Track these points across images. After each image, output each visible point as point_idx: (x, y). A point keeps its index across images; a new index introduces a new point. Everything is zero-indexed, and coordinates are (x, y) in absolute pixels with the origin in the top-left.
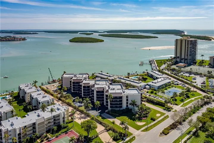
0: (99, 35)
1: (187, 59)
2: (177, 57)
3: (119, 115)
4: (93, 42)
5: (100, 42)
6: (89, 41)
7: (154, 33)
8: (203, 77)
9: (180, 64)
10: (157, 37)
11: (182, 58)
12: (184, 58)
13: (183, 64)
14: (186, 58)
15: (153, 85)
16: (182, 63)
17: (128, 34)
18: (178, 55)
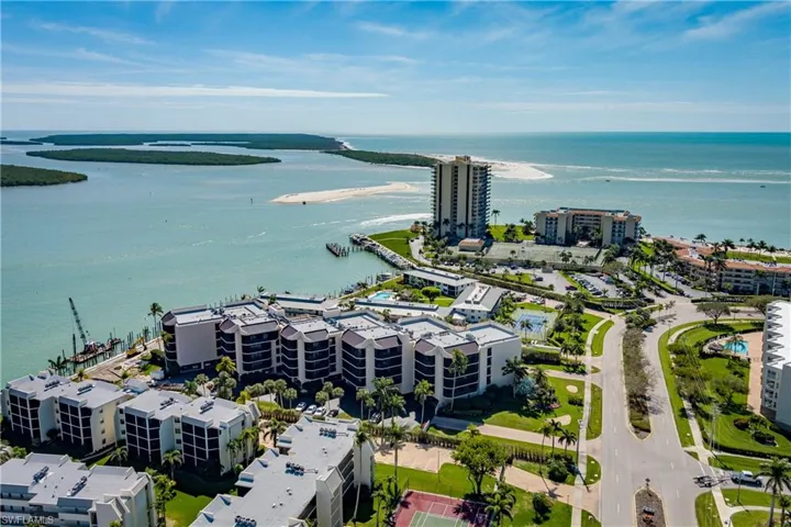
0: (28, 154)
1: (472, 226)
2: (443, 220)
3: (484, 411)
4: (45, 184)
5: (73, 181)
6: (24, 181)
7: (249, 147)
8: (551, 272)
9: (467, 240)
10: (277, 161)
11: (458, 223)
12: (464, 222)
13: (477, 240)
14: (470, 222)
15: (473, 311)
16: (473, 236)
17: (146, 147)
18: (446, 214)
